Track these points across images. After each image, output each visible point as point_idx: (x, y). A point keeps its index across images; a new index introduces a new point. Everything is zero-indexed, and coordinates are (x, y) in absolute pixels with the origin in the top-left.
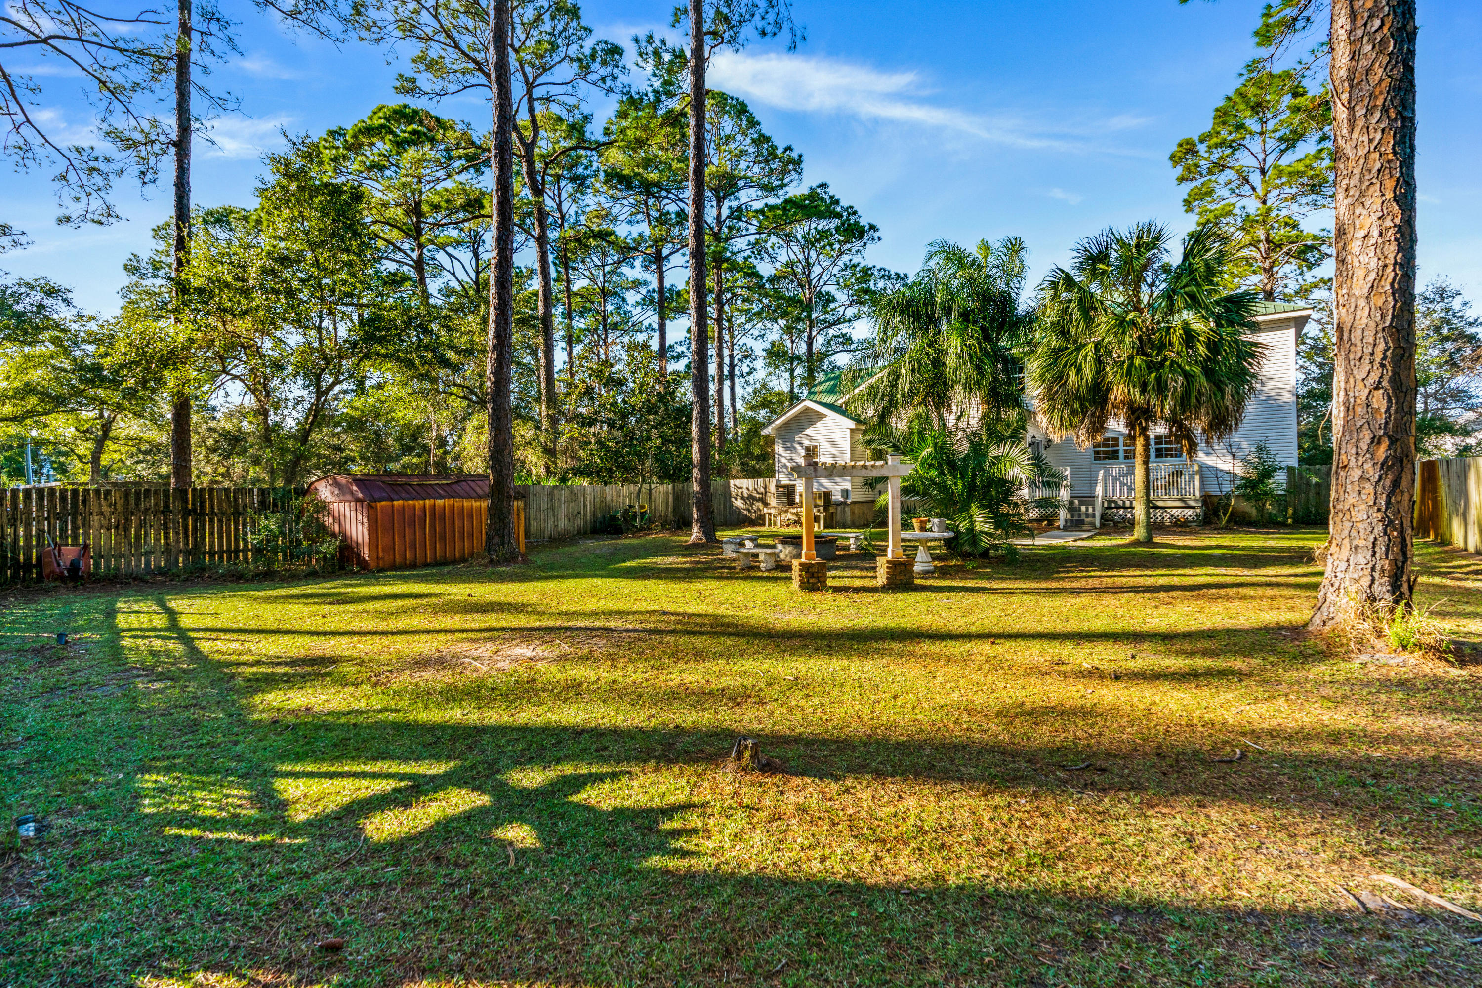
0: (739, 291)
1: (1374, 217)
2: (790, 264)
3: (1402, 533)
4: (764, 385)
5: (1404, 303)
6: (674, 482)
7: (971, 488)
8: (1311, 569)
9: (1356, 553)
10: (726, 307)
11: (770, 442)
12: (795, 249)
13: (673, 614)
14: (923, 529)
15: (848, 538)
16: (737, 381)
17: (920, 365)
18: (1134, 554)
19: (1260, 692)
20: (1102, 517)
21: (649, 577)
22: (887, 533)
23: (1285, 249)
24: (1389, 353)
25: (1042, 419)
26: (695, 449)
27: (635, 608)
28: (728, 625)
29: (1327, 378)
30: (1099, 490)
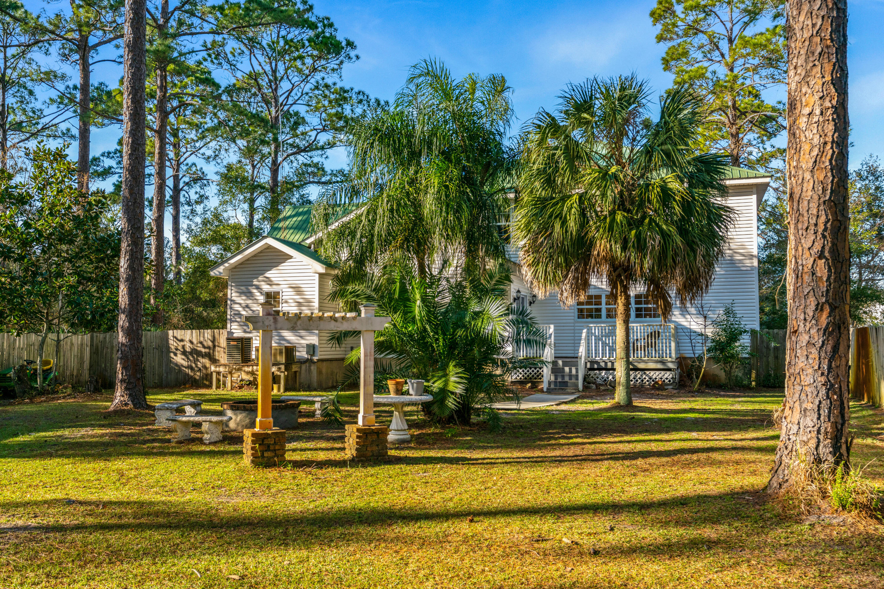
0: (188, 100)
1: (817, 97)
2: (254, 77)
3: (841, 396)
4: (217, 216)
5: (840, 179)
6: (92, 330)
7: (452, 346)
8: (771, 433)
9: (805, 416)
10: (172, 118)
11: (221, 285)
12: (262, 59)
13: (81, 503)
14: (399, 392)
15: (313, 403)
16: (185, 209)
17: (399, 205)
18: (615, 418)
19: (726, 560)
20: (585, 379)
21: (51, 456)
22: (358, 396)
23: (749, 117)
24: (829, 225)
25: (527, 273)
26: (123, 290)
27: (28, 497)
28: (157, 514)
29: (782, 245)
30: (582, 350)
